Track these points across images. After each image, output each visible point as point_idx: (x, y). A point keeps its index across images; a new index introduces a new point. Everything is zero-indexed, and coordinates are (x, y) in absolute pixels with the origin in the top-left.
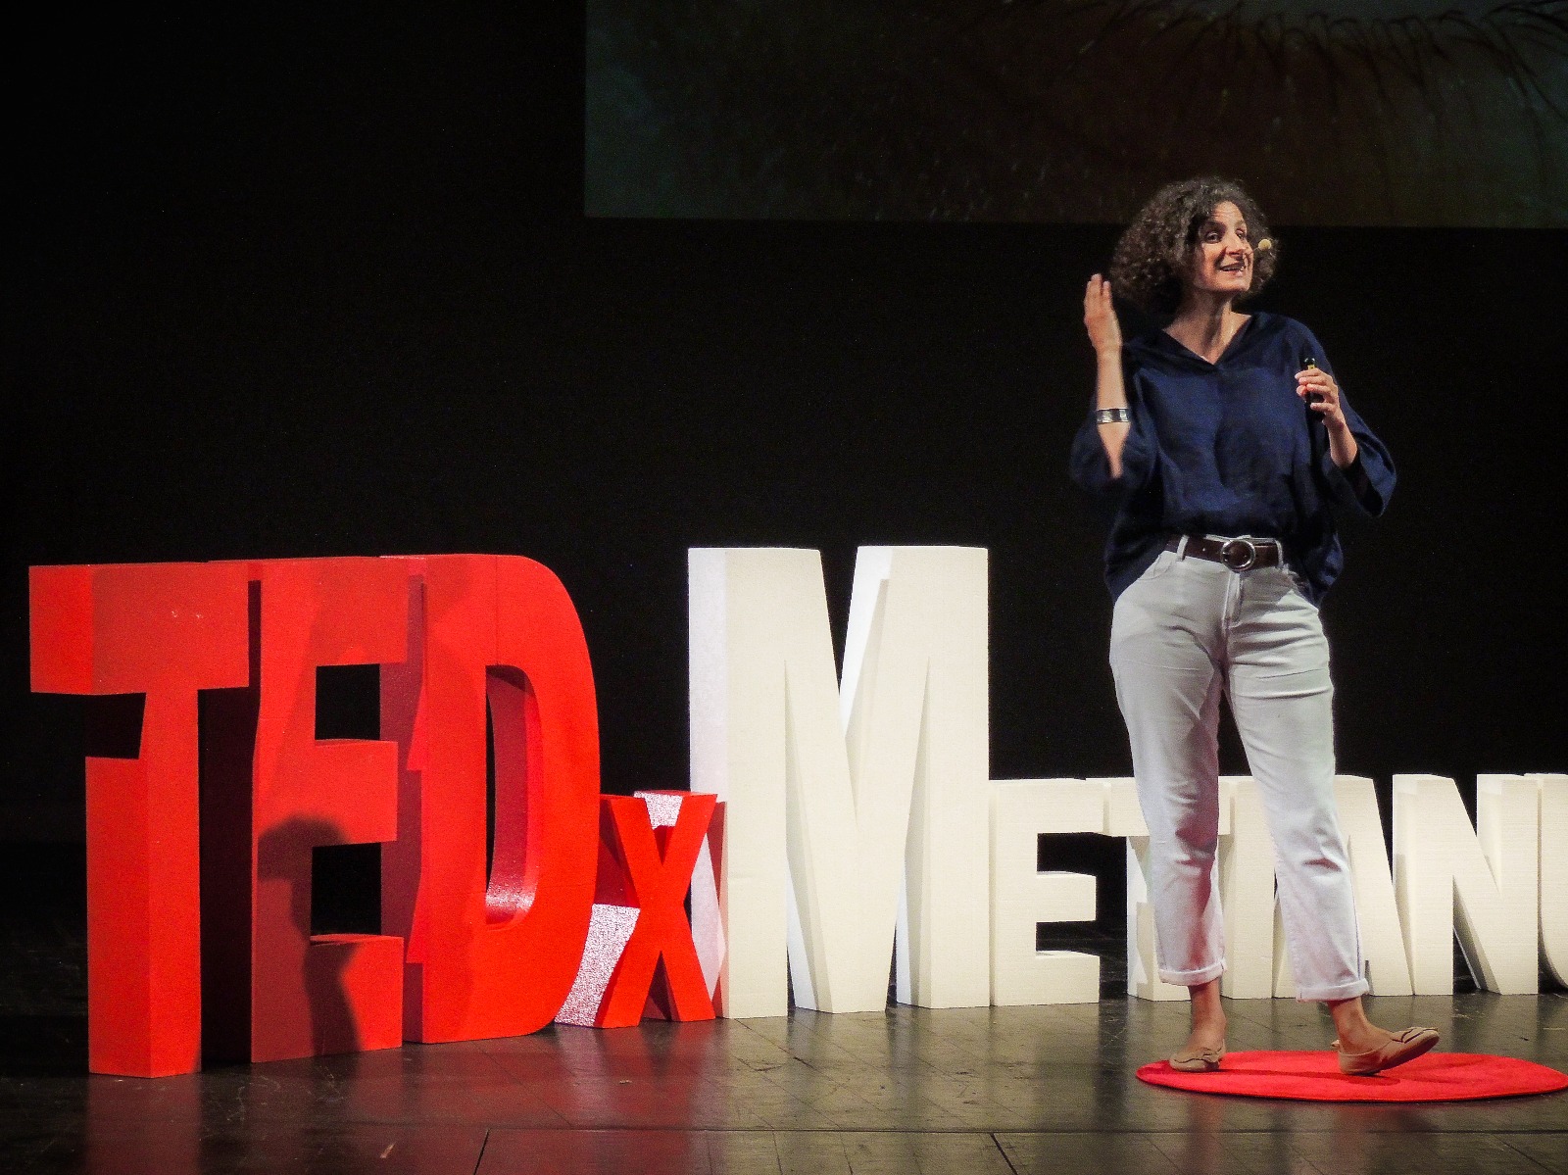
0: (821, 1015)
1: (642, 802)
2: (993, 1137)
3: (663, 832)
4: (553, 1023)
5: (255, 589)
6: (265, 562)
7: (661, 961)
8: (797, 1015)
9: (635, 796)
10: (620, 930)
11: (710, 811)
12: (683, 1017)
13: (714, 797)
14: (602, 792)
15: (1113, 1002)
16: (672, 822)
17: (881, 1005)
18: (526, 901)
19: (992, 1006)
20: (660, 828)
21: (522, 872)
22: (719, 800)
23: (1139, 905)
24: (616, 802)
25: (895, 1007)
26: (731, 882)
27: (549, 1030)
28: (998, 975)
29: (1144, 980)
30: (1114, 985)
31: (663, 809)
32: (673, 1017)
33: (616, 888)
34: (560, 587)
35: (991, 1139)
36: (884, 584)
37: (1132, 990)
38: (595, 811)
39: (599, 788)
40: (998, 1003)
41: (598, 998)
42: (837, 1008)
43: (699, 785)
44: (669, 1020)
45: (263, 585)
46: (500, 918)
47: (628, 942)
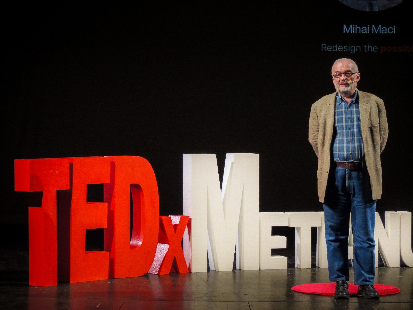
0: (216, 272)
1: (170, 218)
2: (249, 303)
3: (176, 225)
4: (147, 273)
5: (71, 165)
6: (74, 158)
7: (175, 258)
8: (210, 272)
9: (169, 216)
10: (165, 250)
11: (188, 220)
12: (181, 272)
13: (189, 217)
14: (160, 215)
15: (291, 269)
16: (178, 223)
17: (231, 269)
18: (140, 243)
19: (260, 270)
20: (175, 224)
21: (139, 235)
22: (190, 218)
23: (298, 244)
24: (164, 218)
25: (235, 270)
26: (193, 238)
27: (147, 275)
28: (262, 261)
29: (299, 263)
30: (291, 265)
31: (176, 220)
32: (178, 272)
33: (163, 240)
34: (149, 164)
35: (248, 304)
36: (232, 163)
37: (296, 266)
38: (158, 220)
39: (159, 214)
40: (261, 269)
41: (159, 267)
42: (220, 270)
43: (185, 214)
44: (177, 273)
45: (73, 164)
46: (134, 247)
47: (166, 253)
